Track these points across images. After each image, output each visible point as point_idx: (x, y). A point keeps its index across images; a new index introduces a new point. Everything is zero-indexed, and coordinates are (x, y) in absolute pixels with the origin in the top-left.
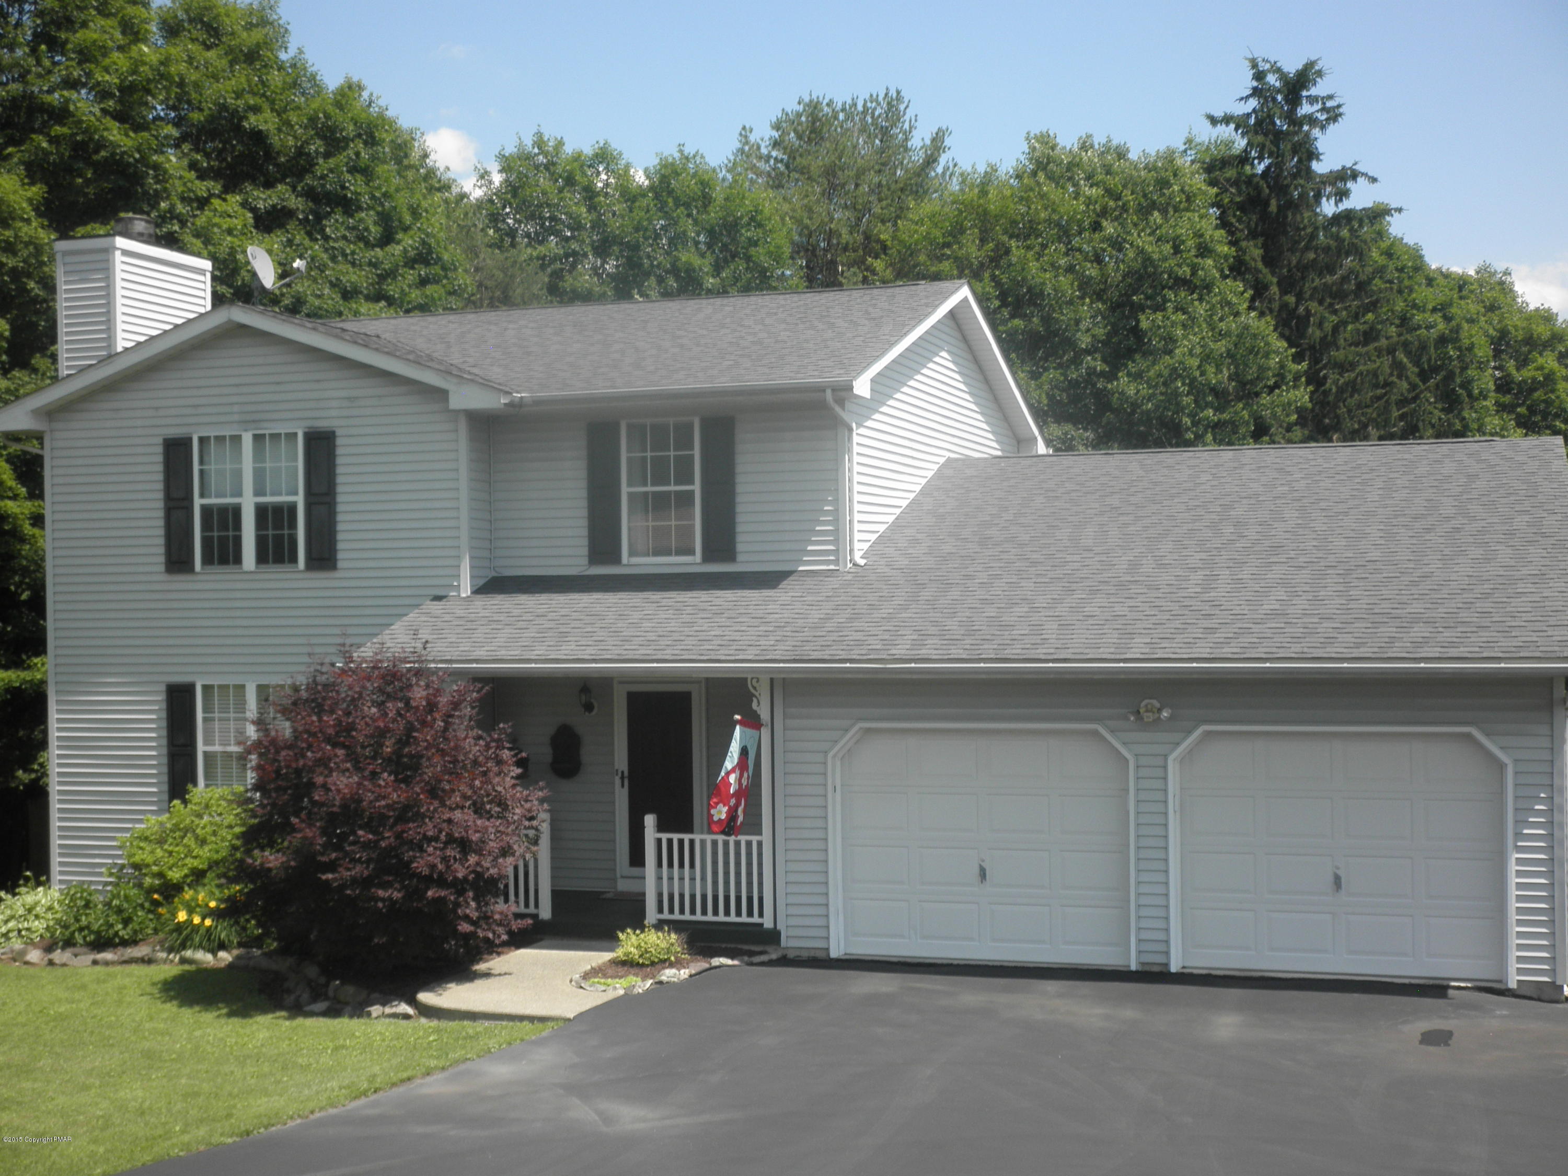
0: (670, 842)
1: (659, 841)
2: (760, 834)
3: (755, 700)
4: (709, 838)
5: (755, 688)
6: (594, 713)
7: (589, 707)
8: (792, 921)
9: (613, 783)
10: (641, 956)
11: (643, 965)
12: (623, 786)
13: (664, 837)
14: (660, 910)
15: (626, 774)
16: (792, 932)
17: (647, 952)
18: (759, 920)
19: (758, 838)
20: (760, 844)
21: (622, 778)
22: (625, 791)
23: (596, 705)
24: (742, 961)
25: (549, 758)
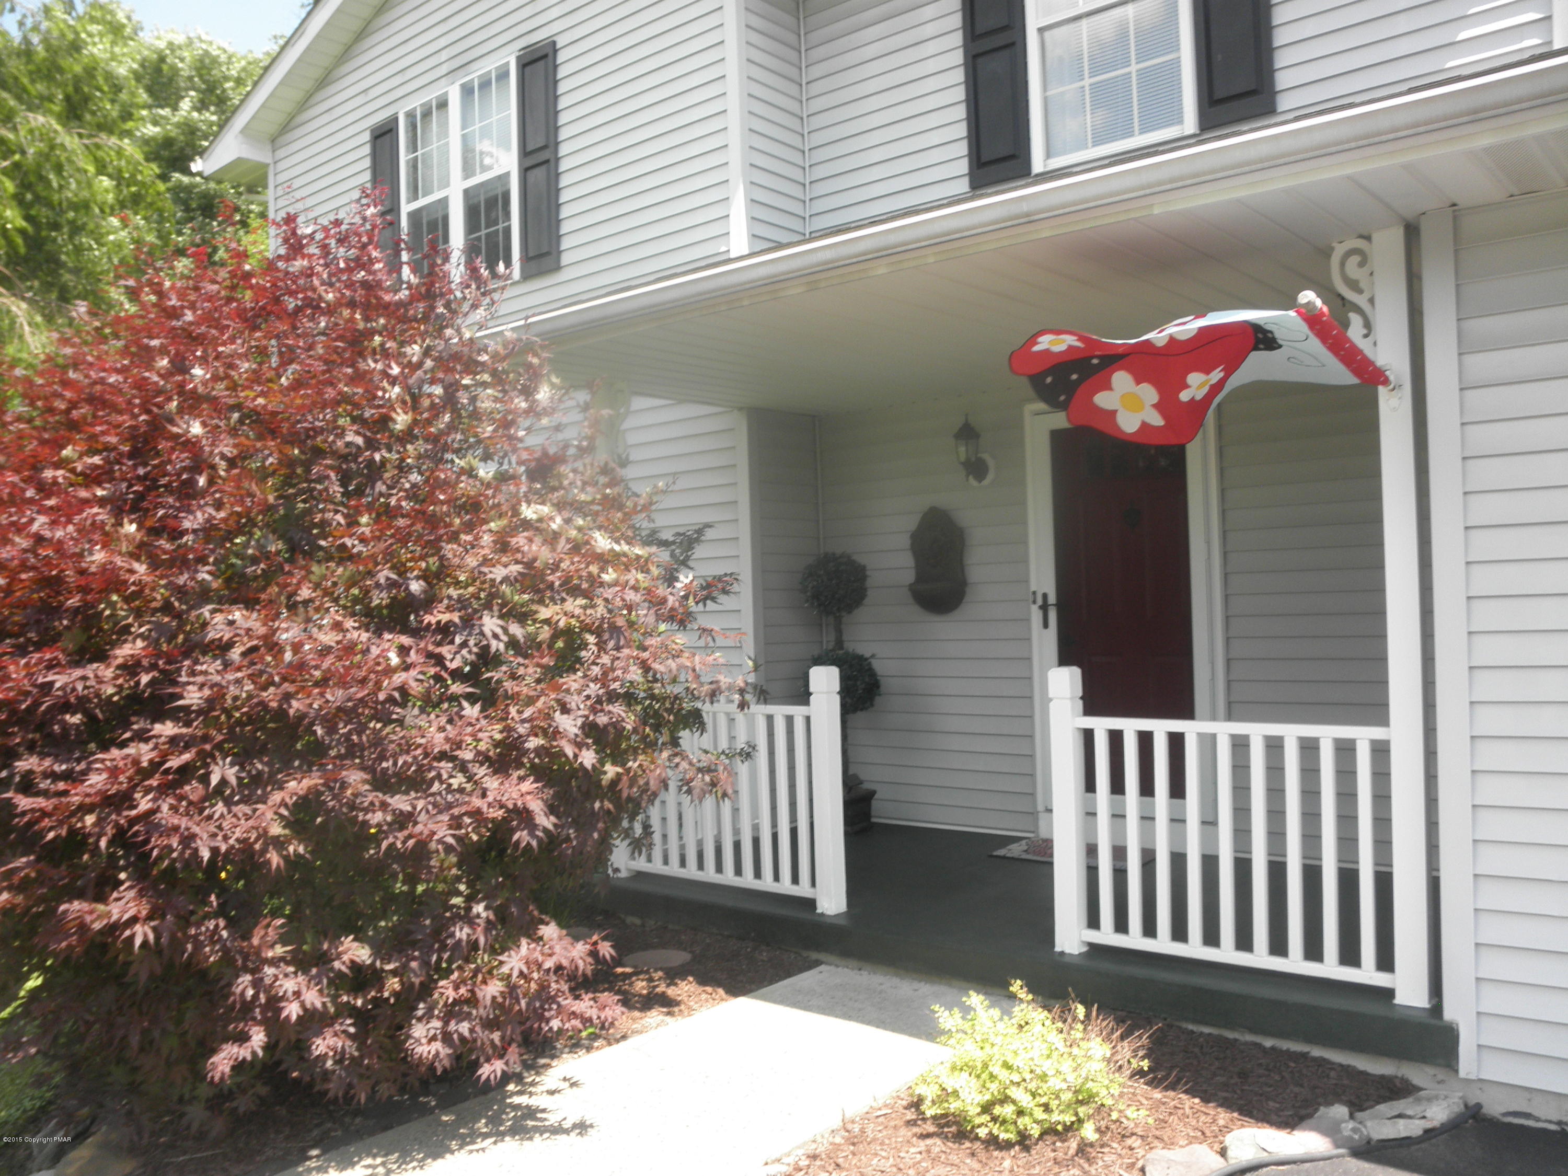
0: (1116, 738)
1: (1088, 736)
2: (1384, 721)
3: (1356, 320)
4: (1224, 730)
5: (1354, 286)
6: (986, 482)
7: (976, 469)
8: (1494, 1000)
9: (1028, 620)
10: (986, 1108)
11: (993, 1142)
12: (1046, 625)
13: (1102, 725)
14: (1093, 922)
15: (1052, 599)
16: (1496, 1035)
17: (1005, 1100)
18: (1381, 980)
19: (1377, 733)
20: (1381, 751)
21: (1044, 608)
22: (1051, 635)
23: (991, 463)
24: (1331, 1131)
25: (909, 577)
